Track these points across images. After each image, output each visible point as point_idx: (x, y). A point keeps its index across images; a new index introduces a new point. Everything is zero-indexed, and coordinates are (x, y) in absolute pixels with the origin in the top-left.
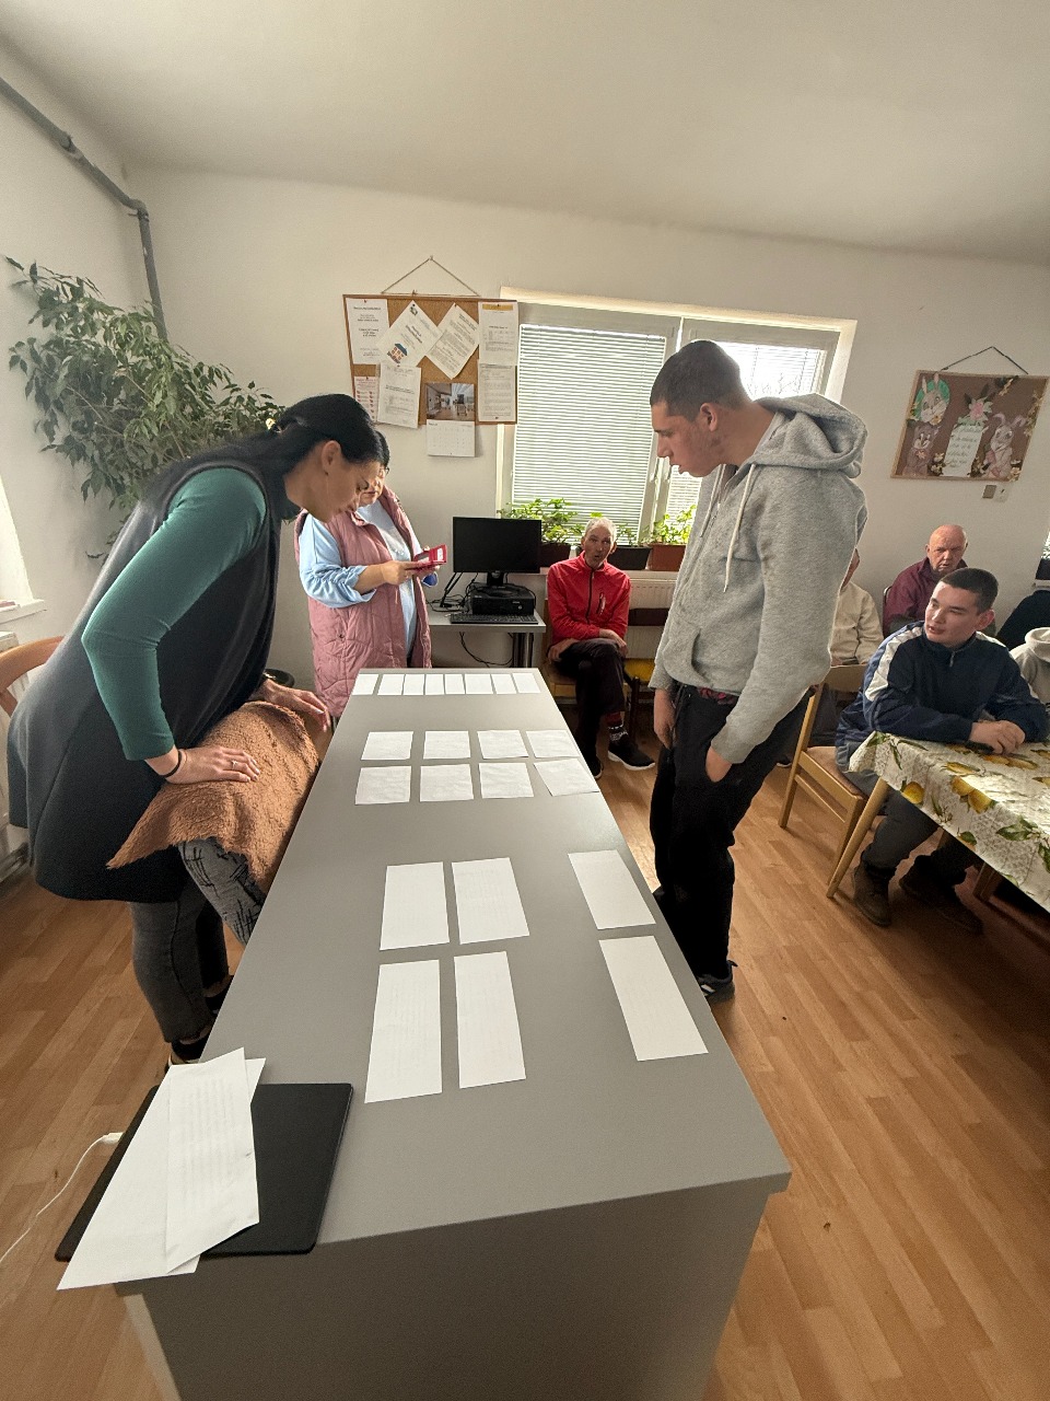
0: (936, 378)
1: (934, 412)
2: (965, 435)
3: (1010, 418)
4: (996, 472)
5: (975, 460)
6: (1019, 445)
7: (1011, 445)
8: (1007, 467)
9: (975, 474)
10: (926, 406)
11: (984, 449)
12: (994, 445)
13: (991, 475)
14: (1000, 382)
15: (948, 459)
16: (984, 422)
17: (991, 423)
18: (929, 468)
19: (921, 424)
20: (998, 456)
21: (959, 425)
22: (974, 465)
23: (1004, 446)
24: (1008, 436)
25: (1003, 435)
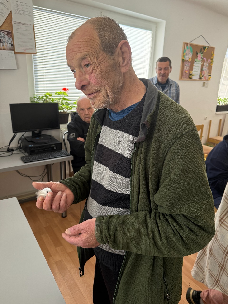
0: (189, 45)
1: (189, 57)
3: (207, 60)
4: (205, 78)
5: (200, 74)
6: (210, 68)
7: (208, 69)
8: (207, 76)
9: (200, 78)
10: (187, 55)
11: (202, 70)
12: (204, 69)
13: (204, 79)
14: (204, 48)
15: (193, 73)
16: (202, 61)
17: (203, 61)
18: (189, 76)
19: (186, 61)
20: (205, 72)
21: (196, 61)
22: (200, 75)
23: (206, 69)
24: (207, 66)
25: (206, 65)
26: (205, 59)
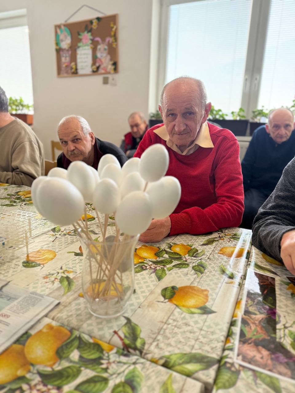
0: (63, 27)
2: (83, 52)
3: (103, 40)
5: (92, 64)
10: (62, 41)
13: (103, 71)
15: (79, 65)
16: (91, 43)
17: (94, 43)
18: (71, 71)
20: (103, 60)
21: (79, 47)
23: (104, 55)
24: (105, 49)
25: (102, 49)
26: (98, 39)
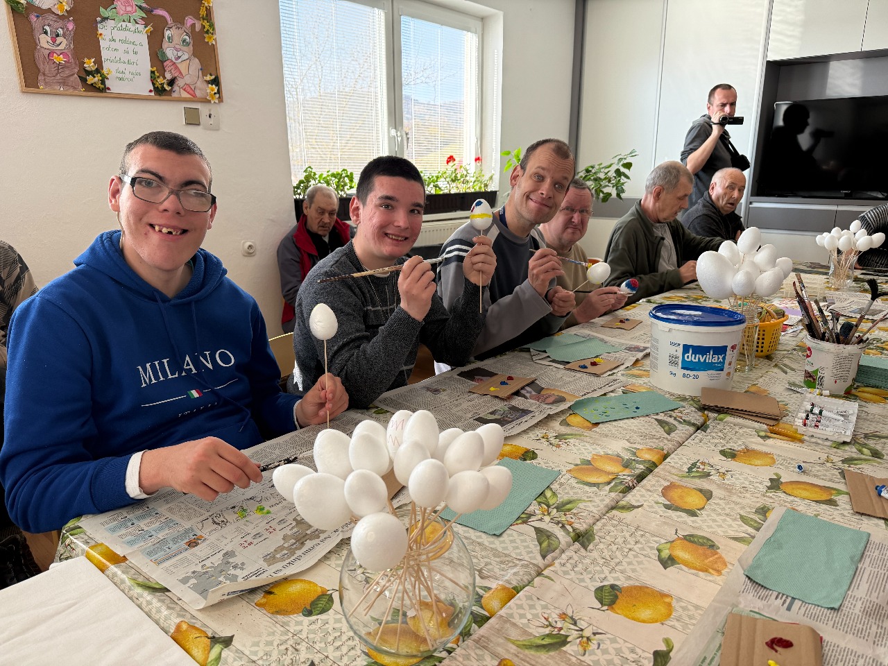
2: (119, 35)
5: (152, 72)
6: (205, 53)
7: (195, 54)
9: (160, 91)
11: (158, 59)
12: (170, 53)
13: (184, 95)
15: (107, 67)
16: (143, 18)
18: (83, 80)
20: (182, 68)
21: (105, 19)
22: (153, 80)
23: (185, 55)
24: (184, 42)
25: (177, 40)
26: (162, 13)
